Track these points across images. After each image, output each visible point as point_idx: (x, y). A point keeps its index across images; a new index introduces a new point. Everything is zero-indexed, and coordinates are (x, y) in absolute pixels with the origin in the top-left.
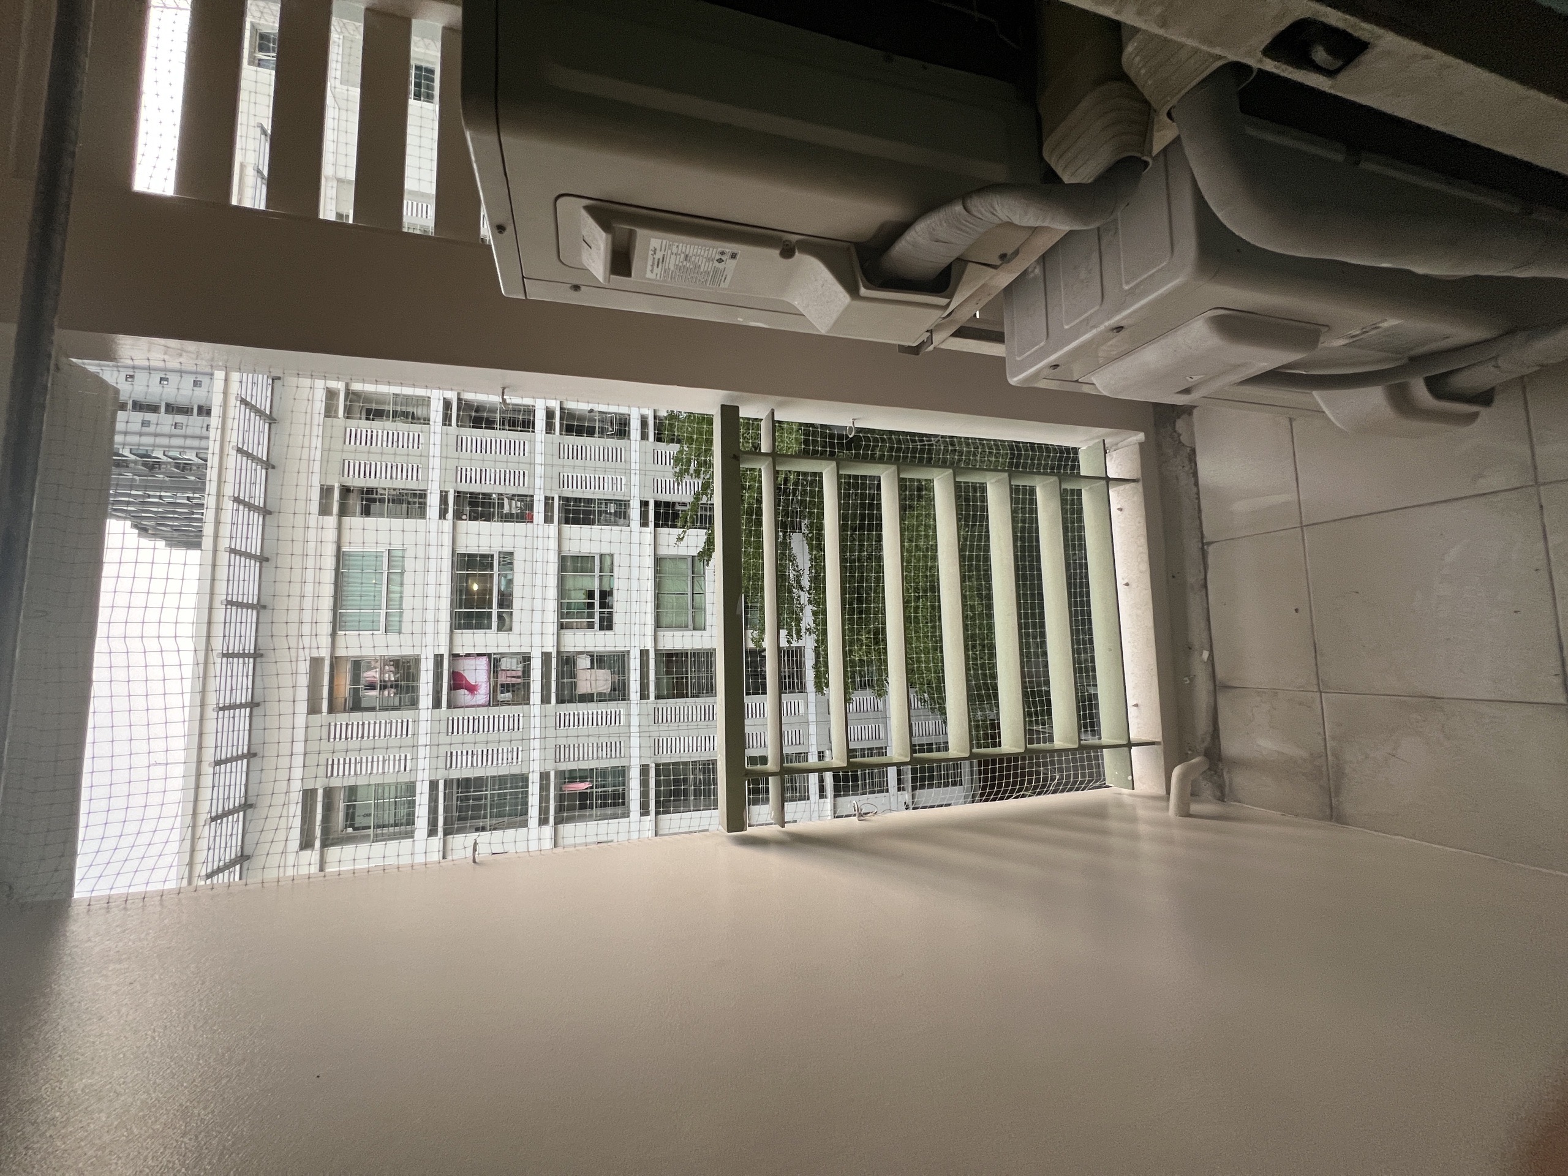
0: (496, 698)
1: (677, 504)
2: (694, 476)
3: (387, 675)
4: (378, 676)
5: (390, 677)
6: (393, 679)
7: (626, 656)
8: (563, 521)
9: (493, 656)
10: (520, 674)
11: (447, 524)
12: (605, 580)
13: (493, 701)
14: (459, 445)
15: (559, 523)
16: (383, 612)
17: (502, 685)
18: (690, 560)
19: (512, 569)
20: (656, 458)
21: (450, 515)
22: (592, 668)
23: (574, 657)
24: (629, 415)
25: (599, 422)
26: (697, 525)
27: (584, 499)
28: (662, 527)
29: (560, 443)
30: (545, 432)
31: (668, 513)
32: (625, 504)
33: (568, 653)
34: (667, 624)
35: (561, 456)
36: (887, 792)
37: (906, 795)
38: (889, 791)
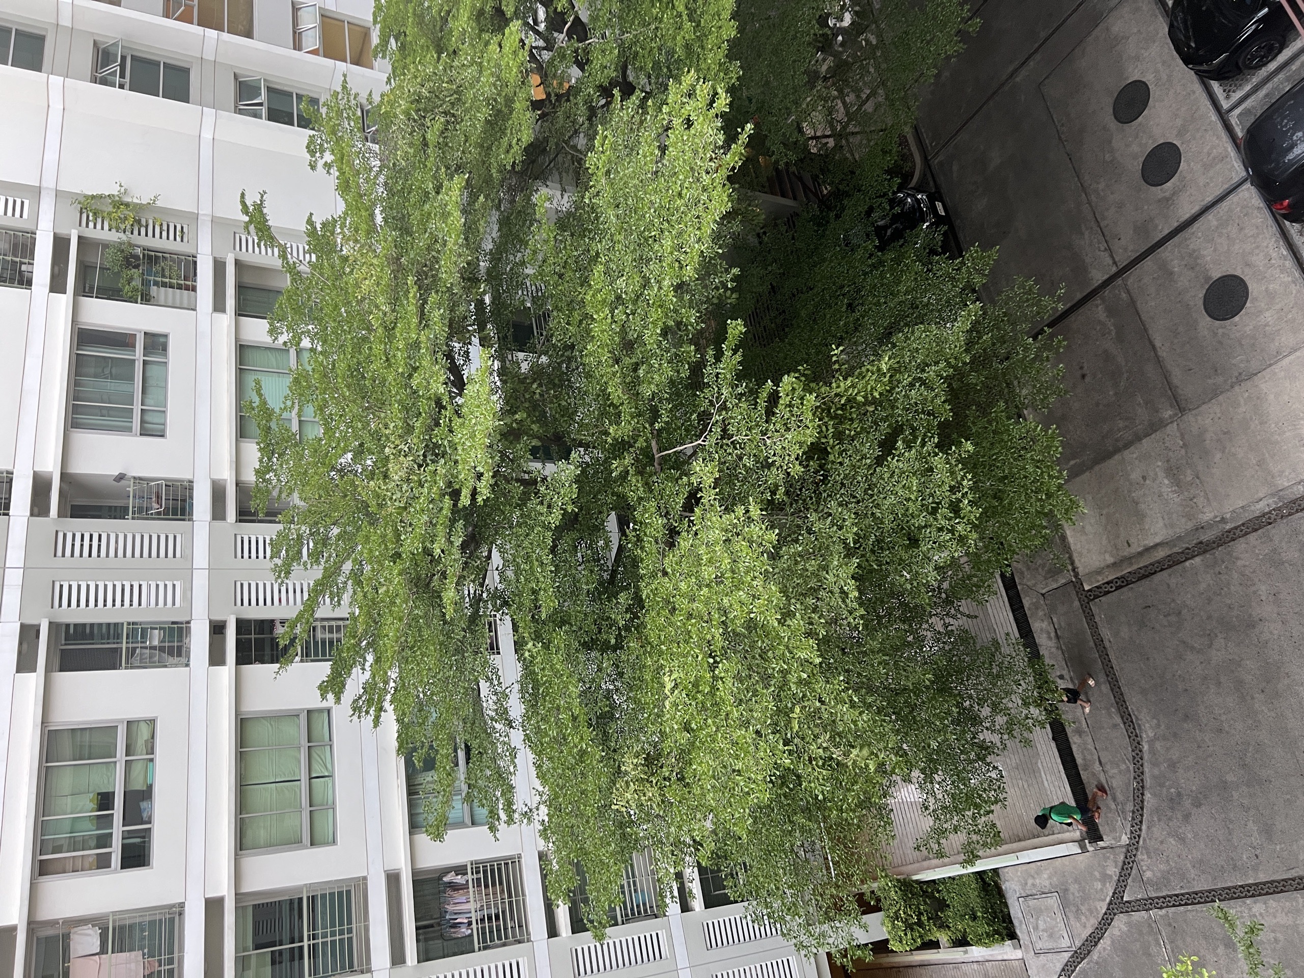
1: (278, 625)
2: (309, 566)
8: (57, 663)
12: (137, 769)
15: (48, 670)
18: (303, 717)
20: (241, 549)
22: (103, 950)
23: (66, 931)
24: (191, 482)
25: (134, 497)
26: (316, 654)
27: (100, 625)
28: (251, 663)
29: (57, 532)
30: (28, 514)
31: (264, 639)
32: (180, 629)
33: (53, 923)
34: (262, 843)
35: (59, 553)
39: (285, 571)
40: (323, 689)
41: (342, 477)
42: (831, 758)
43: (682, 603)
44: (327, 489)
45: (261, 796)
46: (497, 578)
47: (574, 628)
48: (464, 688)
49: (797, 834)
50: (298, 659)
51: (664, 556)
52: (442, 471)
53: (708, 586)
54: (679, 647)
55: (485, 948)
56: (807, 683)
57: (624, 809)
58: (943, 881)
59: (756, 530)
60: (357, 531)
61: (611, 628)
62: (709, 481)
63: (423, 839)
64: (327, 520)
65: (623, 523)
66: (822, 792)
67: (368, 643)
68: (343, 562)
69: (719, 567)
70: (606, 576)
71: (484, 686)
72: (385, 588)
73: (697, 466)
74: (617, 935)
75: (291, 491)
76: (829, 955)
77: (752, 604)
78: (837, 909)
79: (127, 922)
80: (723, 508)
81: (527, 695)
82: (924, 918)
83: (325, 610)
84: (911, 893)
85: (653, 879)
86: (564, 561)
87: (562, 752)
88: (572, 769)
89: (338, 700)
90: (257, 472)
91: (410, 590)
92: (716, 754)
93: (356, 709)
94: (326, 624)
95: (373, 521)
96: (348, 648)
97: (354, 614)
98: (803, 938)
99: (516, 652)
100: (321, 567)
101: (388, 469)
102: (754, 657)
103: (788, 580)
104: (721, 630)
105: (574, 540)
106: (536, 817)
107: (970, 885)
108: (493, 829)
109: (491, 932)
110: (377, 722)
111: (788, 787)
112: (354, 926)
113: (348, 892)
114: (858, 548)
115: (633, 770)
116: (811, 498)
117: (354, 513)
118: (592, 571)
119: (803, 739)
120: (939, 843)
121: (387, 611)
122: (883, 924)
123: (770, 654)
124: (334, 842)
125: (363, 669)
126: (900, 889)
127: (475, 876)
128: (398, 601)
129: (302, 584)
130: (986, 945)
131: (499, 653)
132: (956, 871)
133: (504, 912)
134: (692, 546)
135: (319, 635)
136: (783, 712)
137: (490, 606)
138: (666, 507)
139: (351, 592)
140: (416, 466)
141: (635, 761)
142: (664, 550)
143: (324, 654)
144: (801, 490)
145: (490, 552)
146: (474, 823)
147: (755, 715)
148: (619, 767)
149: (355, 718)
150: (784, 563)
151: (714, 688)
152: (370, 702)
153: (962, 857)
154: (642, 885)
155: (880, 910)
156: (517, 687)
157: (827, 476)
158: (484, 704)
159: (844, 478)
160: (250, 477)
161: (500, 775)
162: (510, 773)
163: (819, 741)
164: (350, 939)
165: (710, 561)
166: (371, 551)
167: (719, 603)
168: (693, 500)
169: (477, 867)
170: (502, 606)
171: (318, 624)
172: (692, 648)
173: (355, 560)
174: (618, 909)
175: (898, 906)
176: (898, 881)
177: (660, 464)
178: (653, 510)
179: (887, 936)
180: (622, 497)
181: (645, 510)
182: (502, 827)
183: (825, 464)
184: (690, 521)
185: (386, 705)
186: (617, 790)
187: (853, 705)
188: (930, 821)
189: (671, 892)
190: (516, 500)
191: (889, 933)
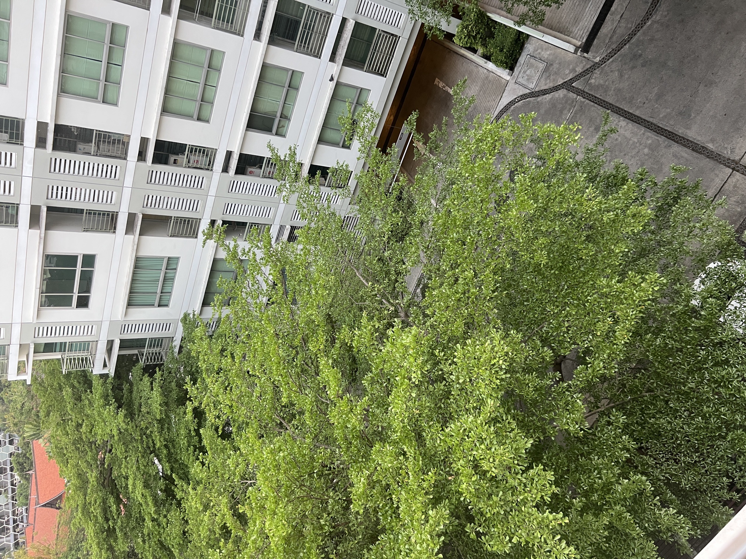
36: (320, 58)
37: (335, 68)
38: (322, 58)
76: (423, 24)
78: (441, 5)
82: (479, 36)
84: (481, 20)
98: (415, 9)
107: (511, 35)
120: (513, 5)
122: (457, 26)
126: (478, 15)
130: (497, 66)
132: (509, 23)
153: (517, 19)
155: (461, 19)
175: (471, 23)
176: (480, 11)
179: (455, 33)
191: (458, 32)
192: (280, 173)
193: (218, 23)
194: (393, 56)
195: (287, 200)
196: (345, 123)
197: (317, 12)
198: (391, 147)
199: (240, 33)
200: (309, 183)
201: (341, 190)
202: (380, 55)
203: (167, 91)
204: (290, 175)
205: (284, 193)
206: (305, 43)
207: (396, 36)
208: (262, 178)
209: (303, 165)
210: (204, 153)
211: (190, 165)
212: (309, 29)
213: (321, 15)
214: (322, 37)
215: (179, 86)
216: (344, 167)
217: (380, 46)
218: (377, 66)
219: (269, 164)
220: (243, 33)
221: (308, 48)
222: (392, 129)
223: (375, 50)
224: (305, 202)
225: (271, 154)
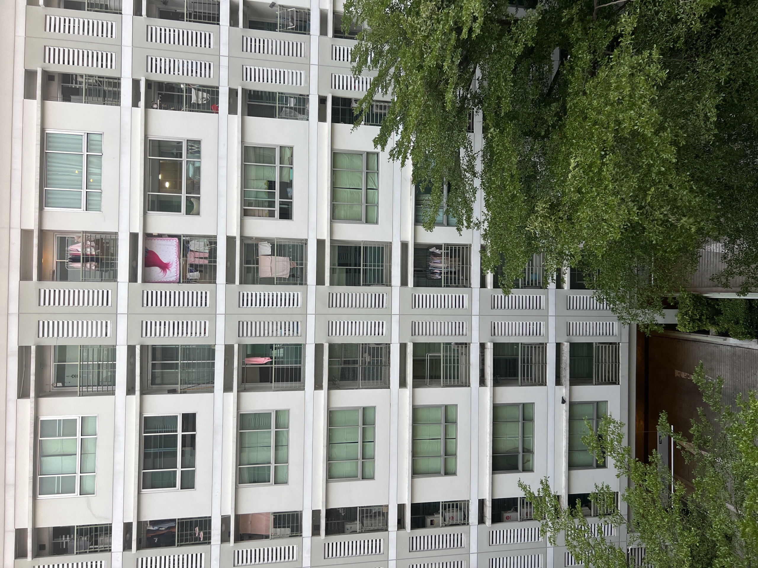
0: (186, 276)
1: (353, 102)
2: (371, 68)
3: (89, 250)
4: (80, 250)
5: (91, 251)
6: (94, 253)
7: (304, 246)
8: (246, 112)
9: (182, 238)
10: (207, 255)
11: (140, 111)
12: (285, 171)
13: (184, 279)
14: (149, 36)
15: (243, 115)
16: (84, 191)
17: (191, 265)
18: (365, 156)
19: (199, 157)
20: (335, 54)
21: (142, 103)
22: (273, 254)
23: (256, 243)
24: (309, 10)
25: (280, 18)
26: (373, 121)
27: (265, 92)
28: (339, 123)
29: (243, 36)
30: (229, 25)
31: (345, 109)
32: (304, 99)
33: (251, 238)
34: (342, 217)
35: (245, 49)
36: (546, 385)
37: (563, 391)
38: (547, 384)
39: (358, 71)
40: (376, 142)
41: (392, 12)
42: (667, 221)
43: (593, 115)
44: (384, 19)
45: (343, 194)
46: (477, 86)
47: (520, 122)
48: (451, 151)
49: (635, 259)
50: (363, 123)
51: (587, 81)
52: (452, 14)
53: (612, 105)
54: (584, 142)
55: (448, 286)
56: (663, 174)
57: (532, 231)
58: (723, 300)
59: (653, 69)
60: (399, 49)
61: (543, 125)
62: (629, 29)
63: (421, 229)
64: (383, 40)
65: (563, 55)
66: (656, 240)
67: (401, 118)
68: (390, 68)
69: (621, 93)
70: (546, 91)
71: (462, 151)
72: (412, 87)
73: (624, 18)
74: (517, 293)
75: (364, 20)
76: (638, 325)
77: (637, 120)
78: (649, 303)
79: (283, 243)
80: (635, 50)
81: (486, 159)
82: (704, 318)
83: (378, 96)
84: (699, 303)
85: (543, 269)
86: (520, 79)
87: (502, 194)
88: (506, 204)
89: (383, 149)
90: (345, 6)
91: (426, 89)
92: (594, 208)
93: (392, 155)
94: (378, 104)
95: (408, 44)
96: (390, 120)
97: (394, 100)
98: (624, 314)
99: (483, 133)
100: (378, 70)
101: (420, 10)
102: (632, 154)
103: (669, 105)
104: (613, 135)
105: (529, 65)
106: (482, 227)
107: (740, 305)
108: (459, 230)
109: (451, 279)
110: (403, 164)
111: (635, 233)
112: (384, 264)
113: (383, 248)
114: (727, 87)
115: (542, 210)
116: (703, 47)
117: (398, 36)
118: (537, 87)
119: (652, 207)
120: (727, 280)
121: (412, 101)
122: (676, 316)
123: (643, 153)
124: (377, 223)
125: (397, 133)
126: (693, 300)
127: (446, 251)
128: (419, 95)
129: (367, 79)
130: (740, 339)
131: (473, 132)
132: (733, 296)
133: (459, 271)
134: (607, 76)
135: (375, 111)
136: (643, 190)
137: (471, 103)
138: (594, 47)
139: (393, 86)
140: (436, 9)
141: (544, 205)
142: (587, 77)
143: (377, 122)
144: (697, 40)
145: (475, 68)
146: (448, 225)
147: (624, 189)
148: (534, 207)
149: (391, 160)
150: (668, 93)
151: (600, 170)
152: (399, 153)
153: (739, 289)
154: (536, 271)
155: (677, 308)
156: (481, 153)
157: (720, 31)
158: (461, 161)
159: (732, 35)
160: (341, 9)
161: (466, 202)
162: (472, 201)
163: (663, 210)
164: (382, 270)
165: (617, 88)
166: (406, 63)
167: (616, 117)
168: (615, 44)
169: (448, 246)
170: (478, 103)
171: (374, 103)
172: (592, 144)
173: (396, 67)
174: (520, 280)
175: (689, 308)
176: (693, 295)
177: (597, 14)
178: (585, 48)
179: (677, 322)
180: (566, 37)
181: (580, 48)
182: (464, 229)
183: (720, 22)
184: (609, 58)
185: (408, 155)
186: (530, 220)
187: (691, 190)
188: (725, 266)
189: (552, 277)
190: (495, 36)
191: (679, 321)
192: (538, 511)
193: (447, 381)
194: (619, 362)
195: (554, 541)
196: (590, 442)
197: (530, 346)
198: (652, 455)
199: (467, 384)
200: (572, 515)
201: (610, 517)
202: (605, 365)
203: (415, 454)
204: (550, 511)
205: (549, 534)
206: (528, 376)
207: (615, 343)
208: (520, 521)
209: (560, 497)
210: (457, 507)
211: (447, 523)
212: (528, 362)
213: (535, 347)
214: (542, 366)
215: (424, 447)
216: (605, 489)
217: (602, 357)
218: (605, 376)
219: (523, 504)
220: (469, 383)
221: (531, 379)
222: (646, 435)
223: (598, 362)
224: (574, 539)
225: (524, 493)
